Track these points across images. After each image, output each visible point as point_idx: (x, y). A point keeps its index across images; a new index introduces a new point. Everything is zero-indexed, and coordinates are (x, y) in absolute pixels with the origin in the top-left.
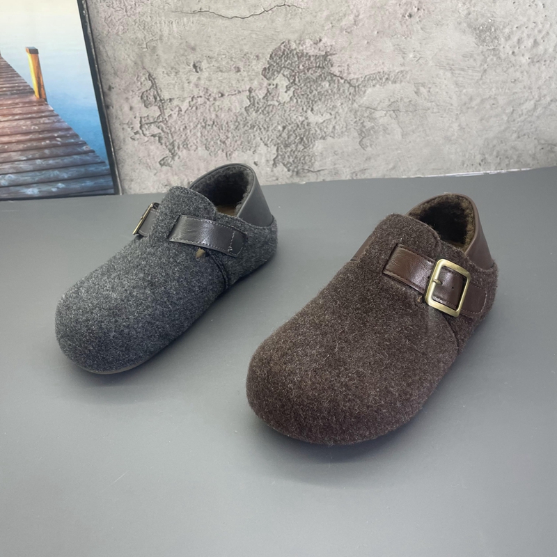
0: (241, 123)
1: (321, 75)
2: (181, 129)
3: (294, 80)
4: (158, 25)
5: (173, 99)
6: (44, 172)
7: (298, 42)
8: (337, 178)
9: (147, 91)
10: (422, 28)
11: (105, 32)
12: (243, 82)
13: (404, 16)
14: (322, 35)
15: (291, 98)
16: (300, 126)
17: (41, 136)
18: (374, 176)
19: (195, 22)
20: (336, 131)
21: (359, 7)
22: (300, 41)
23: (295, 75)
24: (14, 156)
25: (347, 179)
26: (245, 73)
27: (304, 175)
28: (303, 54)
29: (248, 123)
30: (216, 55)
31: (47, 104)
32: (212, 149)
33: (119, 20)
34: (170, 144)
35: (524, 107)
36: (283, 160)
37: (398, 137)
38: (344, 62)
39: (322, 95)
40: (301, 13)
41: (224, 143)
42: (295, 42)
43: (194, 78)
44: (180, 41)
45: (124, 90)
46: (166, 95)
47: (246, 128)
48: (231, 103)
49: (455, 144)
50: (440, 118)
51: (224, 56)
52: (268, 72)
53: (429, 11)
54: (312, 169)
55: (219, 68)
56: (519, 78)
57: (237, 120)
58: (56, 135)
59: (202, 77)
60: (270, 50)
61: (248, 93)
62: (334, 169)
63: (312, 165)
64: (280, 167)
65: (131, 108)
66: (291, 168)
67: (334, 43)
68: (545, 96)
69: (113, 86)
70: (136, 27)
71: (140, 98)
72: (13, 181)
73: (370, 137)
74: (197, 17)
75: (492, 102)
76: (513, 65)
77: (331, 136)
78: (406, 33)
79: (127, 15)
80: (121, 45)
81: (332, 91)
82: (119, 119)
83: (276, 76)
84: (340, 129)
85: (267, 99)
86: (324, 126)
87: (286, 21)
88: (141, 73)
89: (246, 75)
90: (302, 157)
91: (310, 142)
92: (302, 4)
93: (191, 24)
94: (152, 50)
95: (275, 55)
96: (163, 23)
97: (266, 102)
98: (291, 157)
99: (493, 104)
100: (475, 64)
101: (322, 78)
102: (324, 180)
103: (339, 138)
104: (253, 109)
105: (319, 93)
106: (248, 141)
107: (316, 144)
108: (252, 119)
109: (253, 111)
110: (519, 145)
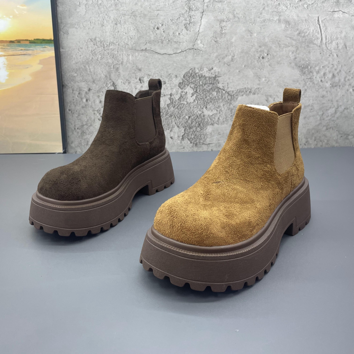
0: (165, 113)
1: (212, 88)
3: (197, 90)
4: (121, 56)
7: (199, 69)
10: (269, 65)
11: (91, 58)
12: (167, 90)
13: (259, 58)
14: (213, 66)
15: (194, 101)
16: (199, 117)
19: (142, 55)
20: (220, 121)
21: (234, 52)
22: (201, 68)
23: (197, 87)
26: (169, 85)
27: (200, 146)
28: (202, 75)
29: (168, 113)
30: (152, 74)
33: (99, 52)
35: (329, 111)
36: (188, 136)
38: (225, 81)
40: (202, 53)
42: (198, 69)
43: (139, 86)
44: (133, 65)
45: (98, 91)
47: (167, 116)
51: (157, 75)
52: (181, 85)
53: (273, 56)
54: (205, 143)
56: (325, 95)
57: (162, 111)
59: (144, 86)
60: (184, 73)
61: (169, 96)
62: (218, 143)
63: (205, 140)
64: (186, 141)
66: (192, 141)
67: (220, 71)
68: (341, 106)
69: (91, 88)
70: (108, 57)
74: (143, 53)
76: (322, 88)
77: (217, 124)
78: (261, 67)
79: (104, 49)
80: (98, 66)
81: (218, 97)
82: (93, 108)
83: (186, 88)
84: (222, 120)
85: (180, 100)
86: (212, 117)
87: (193, 57)
88: (108, 82)
89: (169, 86)
90: (199, 135)
91: (204, 127)
92: (203, 48)
93: (140, 56)
94: (116, 69)
95: (186, 75)
96: (124, 55)
97: (180, 102)
98: (193, 135)
99: (311, 109)
100: (300, 86)
101: (212, 90)
102: (212, 150)
103: (222, 125)
104: (172, 106)
105: (211, 98)
106: (168, 124)
107: (208, 128)
108: (171, 111)
109: (171, 107)
110: (328, 133)
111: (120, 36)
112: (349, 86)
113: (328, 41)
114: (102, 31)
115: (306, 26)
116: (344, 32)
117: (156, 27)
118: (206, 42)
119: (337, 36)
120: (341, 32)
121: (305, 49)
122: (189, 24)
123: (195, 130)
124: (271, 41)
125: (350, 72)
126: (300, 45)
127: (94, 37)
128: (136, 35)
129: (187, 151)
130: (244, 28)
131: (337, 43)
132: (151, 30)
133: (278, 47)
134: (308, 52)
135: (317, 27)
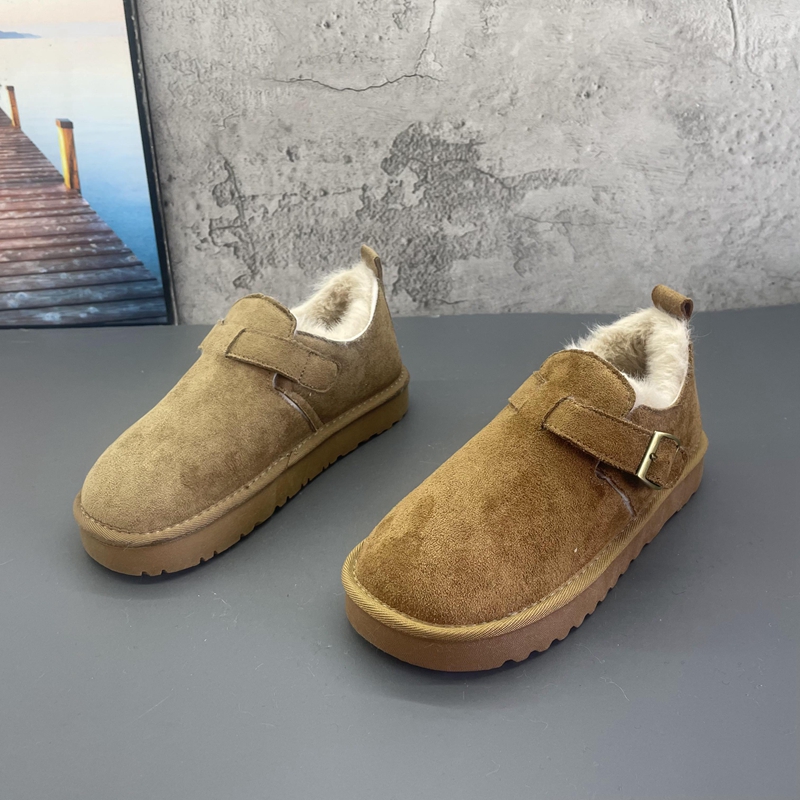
0: (351, 232)
1: (463, 171)
2: (267, 238)
3: (426, 177)
4: (242, 96)
5: (258, 196)
6: (70, 290)
7: (432, 125)
8: (482, 312)
9: (221, 184)
10: (603, 113)
11: (168, 103)
12: (355, 177)
13: (579, 95)
14: (466, 117)
15: (420, 201)
16: (432, 239)
17: (69, 240)
18: (534, 311)
19: (292, 93)
20: (482, 249)
21: (518, 81)
22: (436, 124)
23: (428, 169)
24: (30, 266)
25: (497, 313)
26: (358, 164)
27: (436, 307)
28: (438, 141)
29: (359, 232)
30: (319, 139)
31: (81, 197)
32: (309, 266)
33: (189, 87)
34: (250, 258)
35: (746, 224)
36: (407, 284)
37: (570, 260)
38: (495, 155)
39: (464, 198)
40: (438, 86)
41: (325, 258)
42: (428, 125)
43: (287, 169)
44: (271, 119)
45: (191, 181)
46: (247, 190)
47: (357, 239)
48: (337, 205)
49: (649, 272)
50: (628, 236)
51: (329, 141)
52: (389, 165)
53: (613, 89)
54: (447, 300)
55: (322, 156)
56: (738, 185)
57: (344, 228)
58: (90, 240)
59: (298, 168)
60: (394, 135)
61: (360, 192)
62: (479, 300)
63: (447, 293)
64: (403, 294)
65: (198, 207)
66: (417, 297)
67: (482, 129)
68: (775, 210)
69: (175, 175)
70: (210, 97)
71: (211, 194)
72: (26, 301)
73: (529, 259)
74: (295, 87)
75: (701, 216)
76: (731, 167)
77: (474, 255)
78: (582, 118)
79: (199, 80)
80: (188, 121)
81: (477, 194)
82: (181, 220)
83: (400, 171)
84: (488, 246)
85: (387, 200)
86: (465, 241)
87: (416, 96)
88: (214, 159)
89: (360, 167)
90: (433, 282)
91: (445, 263)
92: (440, 74)
93: (286, 96)
94: (231, 128)
95: (401, 141)
96: (249, 93)
97: (386, 205)
98: (418, 282)
99: (703, 219)
100: (678, 164)
101: (464, 175)
103: (486, 258)
104: (367, 214)
105: (459, 195)
107: (454, 266)
108: (366, 228)
109: (367, 217)
110: (740, 277)
111: (237, 46)
113: (753, 52)
114: (192, 34)
115: (697, 13)
116: (793, 28)
117: (324, 22)
119: (775, 37)
120: (786, 28)
121: (693, 71)
122: (405, 12)
124: (609, 52)
126: (681, 62)
127: (172, 50)
128: (276, 43)
130: (541, 21)
131: (775, 55)
132: (311, 29)
133: (627, 67)
134: (700, 78)
135: (725, 15)
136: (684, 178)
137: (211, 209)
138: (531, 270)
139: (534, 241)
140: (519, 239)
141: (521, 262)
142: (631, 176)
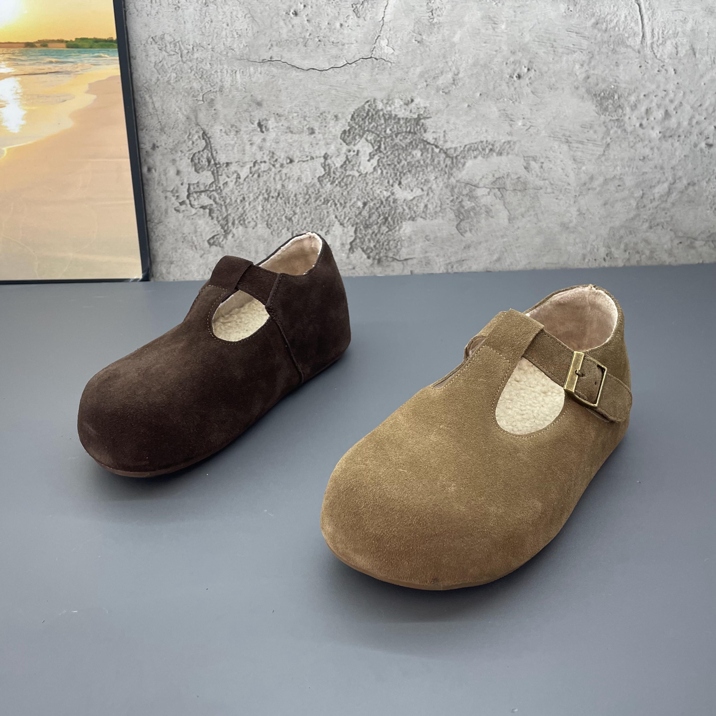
0: (313, 196)
1: (412, 142)
2: (239, 201)
3: (380, 147)
4: (219, 74)
5: (231, 163)
7: (385, 101)
8: (427, 270)
9: (199, 152)
10: (532, 92)
11: (154, 80)
12: (317, 147)
13: (511, 77)
14: (414, 95)
15: (374, 168)
16: (384, 203)
18: (475, 268)
19: (263, 72)
20: (428, 211)
21: (459, 63)
22: (388, 100)
23: (381, 140)
25: (441, 272)
26: (320, 136)
27: (387, 263)
28: (390, 116)
29: (321, 196)
30: (286, 113)
32: (275, 227)
33: (172, 66)
34: (223, 219)
35: (656, 190)
36: (363, 244)
37: (505, 222)
38: (440, 128)
39: (413, 166)
40: (390, 68)
41: (290, 219)
42: (382, 101)
43: (257, 139)
44: (245, 94)
45: (172, 150)
46: (222, 158)
47: (318, 202)
48: (301, 171)
49: (573, 232)
50: (555, 200)
51: (295, 114)
52: (347, 136)
54: (397, 257)
55: (289, 128)
56: (648, 156)
57: (307, 192)
59: (268, 138)
60: (352, 110)
61: (322, 160)
62: (425, 257)
63: (398, 252)
64: (358, 252)
65: (178, 173)
66: (371, 254)
67: (428, 105)
68: (680, 178)
69: (158, 144)
70: (192, 75)
71: (190, 160)
73: (469, 220)
74: (266, 67)
75: (617, 182)
76: (642, 140)
77: (421, 217)
78: (514, 97)
79: (182, 60)
80: (171, 96)
81: (424, 162)
82: (162, 185)
83: (357, 141)
84: (433, 209)
85: (345, 168)
86: (413, 204)
87: (372, 76)
88: (193, 130)
89: (322, 138)
90: (385, 241)
91: (396, 224)
92: (392, 57)
93: (258, 75)
94: (209, 103)
95: (358, 116)
96: (225, 72)
97: (344, 172)
98: (372, 241)
99: (619, 186)
100: (596, 137)
101: (413, 146)
102: (411, 272)
103: (432, 220)
104: (327, 180)
105: (409, 163)
106: (320, 218)
107: (404, 226)
108: (326, 192)
109: (327, 182)
110: (652, 236)
111: (216, 31)
112: (699, 135)
113: (657, 41)
114: (176, 19)
115: (610, 8)
116: (691, 21)
117: (292, 11)
118: (399, 42)
119: (676, 29)
120: (685, 21)
121: (607, 57)
122: (363, 3)
123: (376, 231)
124: (536, 39)
125: (701, 105)
126: (598, 49)
127: (159, 33)
128: (250, 28)
129: (361, 275)
130: (479, 12)
131: (676, 44)
132: (281, 16)
133: (552, 52)
134: (614, 63)
135: (633, 9)
136: (602, 149)
137: (189, 173)
138: (471, 230)
139: (473, 204)
140: (460, 202)
141: (463, 224)
142: (557, 147)
